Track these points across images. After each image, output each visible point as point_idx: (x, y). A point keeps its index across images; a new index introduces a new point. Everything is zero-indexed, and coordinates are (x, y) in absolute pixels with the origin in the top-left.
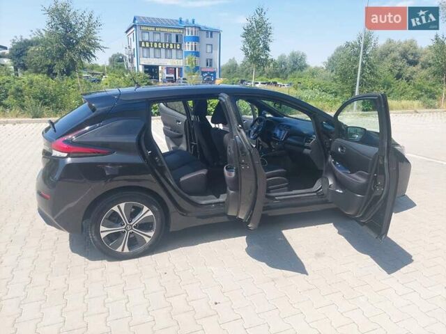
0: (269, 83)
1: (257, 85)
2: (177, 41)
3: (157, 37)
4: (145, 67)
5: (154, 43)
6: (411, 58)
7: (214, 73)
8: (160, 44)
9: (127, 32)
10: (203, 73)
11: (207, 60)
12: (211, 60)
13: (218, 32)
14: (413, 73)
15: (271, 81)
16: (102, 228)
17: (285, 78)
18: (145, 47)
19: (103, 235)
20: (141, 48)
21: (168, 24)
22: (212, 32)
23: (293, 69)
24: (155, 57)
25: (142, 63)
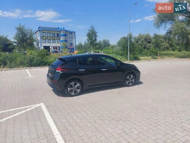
0: (96, 52)
1: (91, 53)
2: (57, 36)
3: (49, 35)
4: (44, 47)
5: (48, 37)
6: (148, 41)
7: (73, 48)
8: (50, 38)
9: (36, 33)
10: (69, 48)
11: (70, 43)
12: (72, 43)
13: (74, 32)
14: (150, 46)
16: (69, 88)
17: (102, 50)
18: (44, 39)
19: (69, 90)
20: (42, 40)
21: (53, 30)
22: (72, 33)
23: (105, 46)
24: (48, 43)
25: (43, 45)
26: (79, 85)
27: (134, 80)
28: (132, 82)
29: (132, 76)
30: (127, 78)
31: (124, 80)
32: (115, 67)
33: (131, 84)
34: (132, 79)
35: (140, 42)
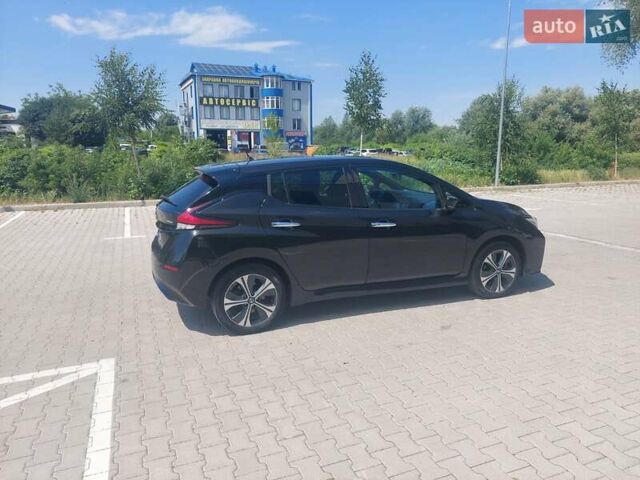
0: (380, 151)
1: (365, 154)
2: (252, 96)
3: (224, 92)
4: (208, 131)
5: (219, 99)
6: (577, 111)
7: (304, 138)
8: (228, 100)
9: (181, 85)
10: (288, 138)
11: (294, 120)
12: (299, 121)
13: (309, 82)
14: (581, 132)
15: (384, 147)
16: (226, 301)
17: (403, 143)
18: (208, 105)
19: (227, 308)
20: (202, 107)
21: (238, 73)
22: (299, 83)
23: (414, 131)
24: (221, 118)
25: (204, 126)
26: (272, 286)
27: (514, 270)
28: (505, 280)
29: (507, 255)
30: (486, 261)
31: (470, 271)
32: (436, 215)
33: (500, 289)
34: (508, 266)
35: (544, 118)
